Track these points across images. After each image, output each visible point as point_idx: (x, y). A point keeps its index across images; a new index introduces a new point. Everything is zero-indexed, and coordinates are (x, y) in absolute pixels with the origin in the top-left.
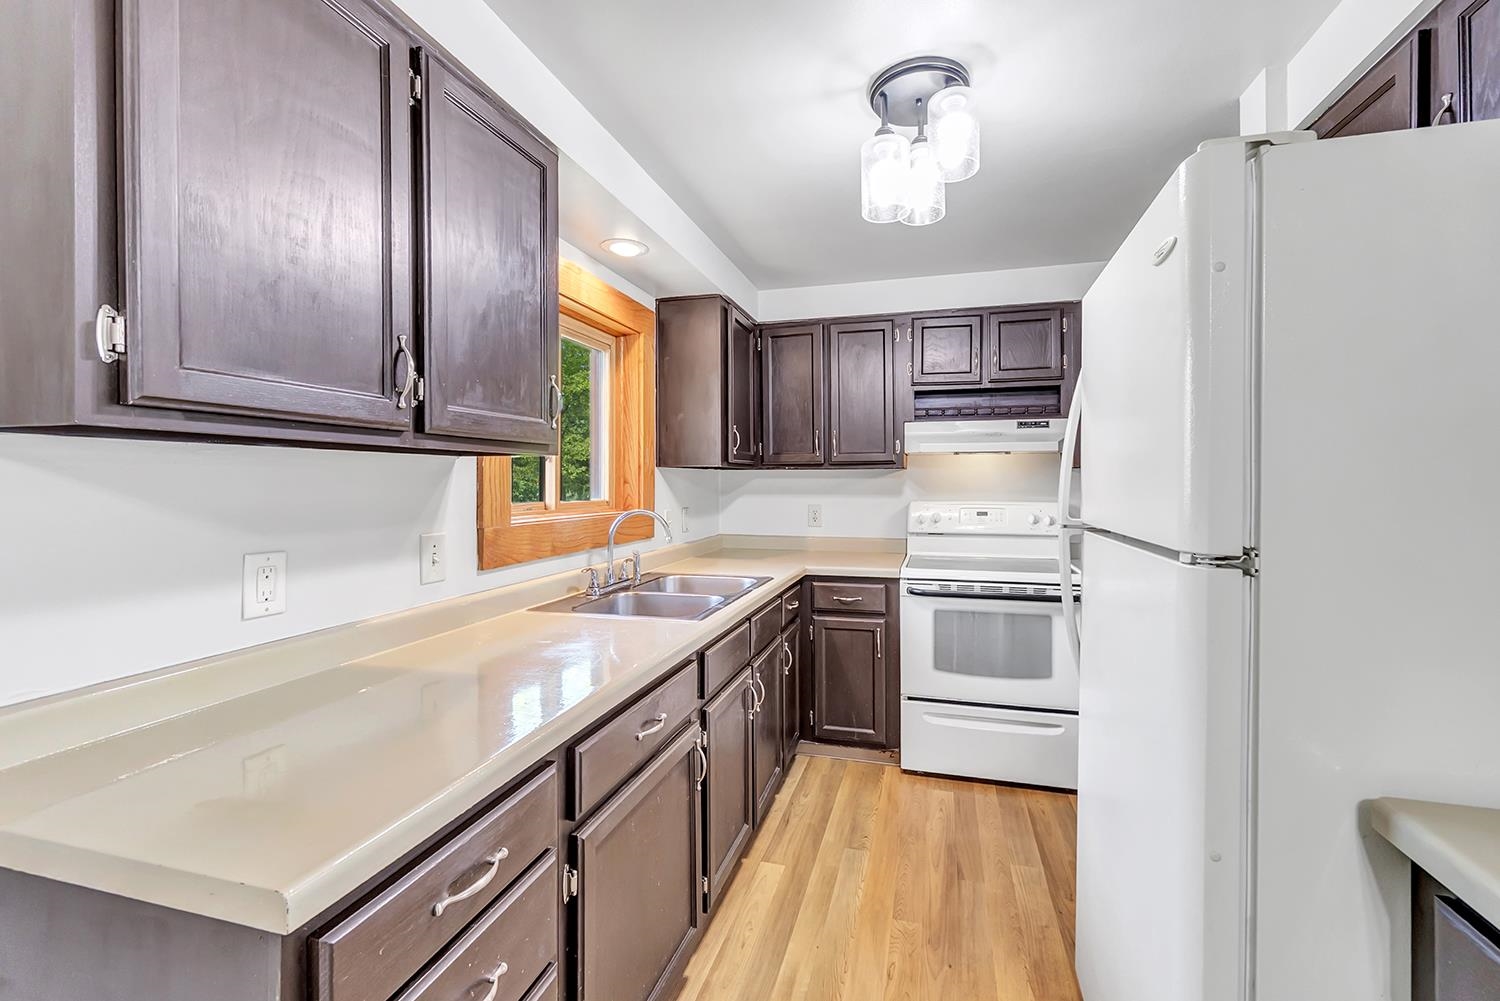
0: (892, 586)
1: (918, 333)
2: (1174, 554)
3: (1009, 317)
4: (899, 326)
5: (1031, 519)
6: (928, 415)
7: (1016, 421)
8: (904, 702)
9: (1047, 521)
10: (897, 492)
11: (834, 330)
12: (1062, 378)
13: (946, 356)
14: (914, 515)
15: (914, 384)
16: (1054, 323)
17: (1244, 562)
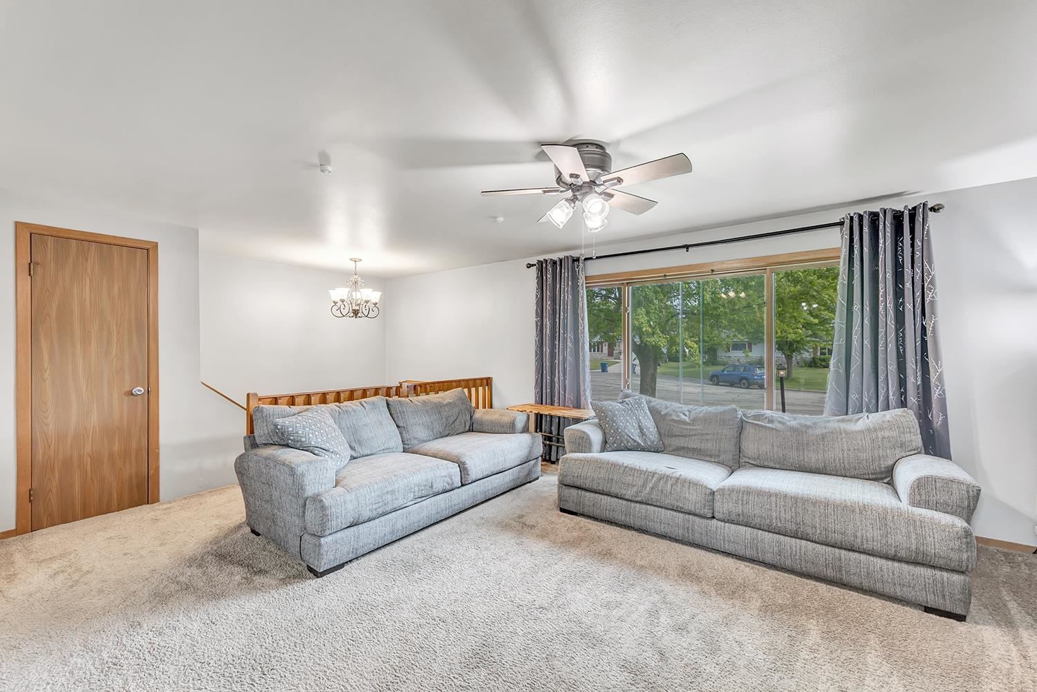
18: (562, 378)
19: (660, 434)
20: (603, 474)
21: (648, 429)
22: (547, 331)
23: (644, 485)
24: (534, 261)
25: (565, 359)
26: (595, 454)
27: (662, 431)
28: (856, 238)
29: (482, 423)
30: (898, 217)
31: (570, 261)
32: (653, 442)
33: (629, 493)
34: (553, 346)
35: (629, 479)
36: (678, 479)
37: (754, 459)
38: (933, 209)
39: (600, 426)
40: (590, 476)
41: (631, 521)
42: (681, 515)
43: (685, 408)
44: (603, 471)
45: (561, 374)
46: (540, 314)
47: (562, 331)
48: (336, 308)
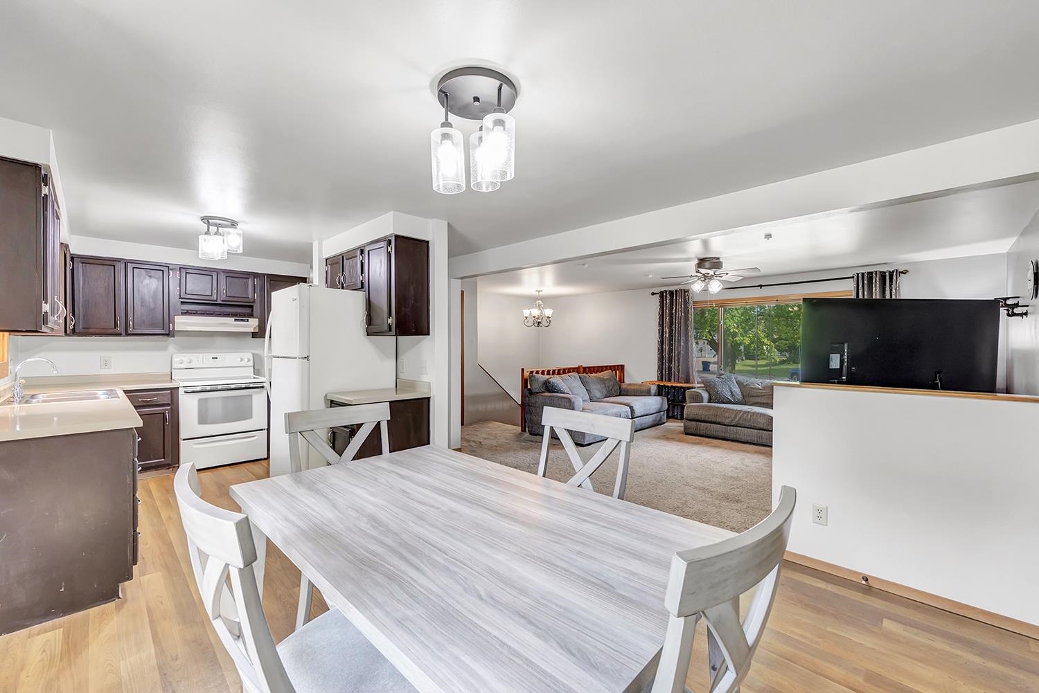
0: (174, 391)
1: (183, 274)
2: (296, 358)
3: (231, 275)
4: (171, 269)
5: (239, 360)
6: (187, 313)
7: (233, 319)
8: (181, 442)
9: (246, 360)
10: (165, 349)
11: (130, 266)
12: (254, 302)
13: (198, 287)
14: (175, 360)
15: (181, 298)
16: (250, 281)
17: (307, 358)
18: (676, 364)
19: (743, 396)
21: (736, 393)
22: (667, 335)
23: (735, 417)
24: (658, 290)
25: (679, 353)
26: (705, 403)
27: (744, 394)
28: (860, 286)
29: (627, 391)
30: (883, 275)
31: (683, 292)
32: (739, 400)
33: (727, 421)
34: (671, 345)
35: (727, 415)
36: (754, 413)
38: (902, 272)
39: (707, 390)
40: (702, 414)
41: (727, 436)
42: (756, 431)
43: (759, 381)
45: (676, 362)
46: (661, 324)
47: (677, 335)
48: (526, 321)
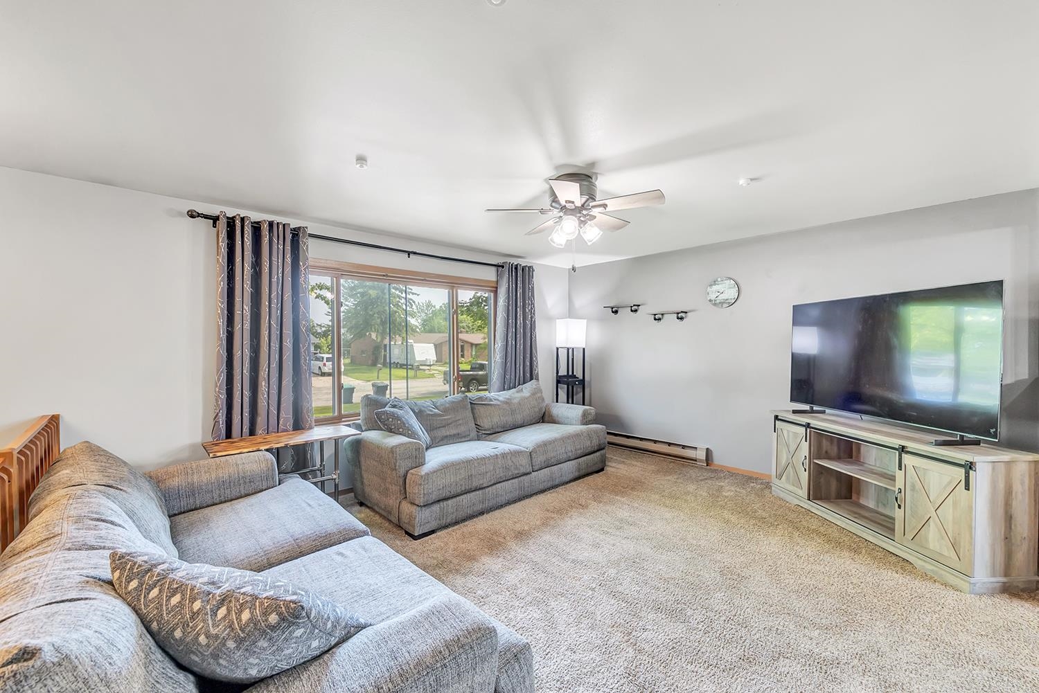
18: (274, 392)
20: (463, 474)
33: (485, 481)
34: (251, 348)
37: (489, 430)
43: (427, 403)
44: (462, 471)
45: (274, 387)
